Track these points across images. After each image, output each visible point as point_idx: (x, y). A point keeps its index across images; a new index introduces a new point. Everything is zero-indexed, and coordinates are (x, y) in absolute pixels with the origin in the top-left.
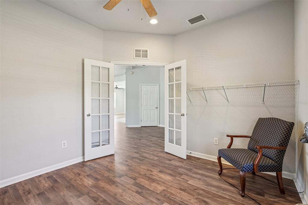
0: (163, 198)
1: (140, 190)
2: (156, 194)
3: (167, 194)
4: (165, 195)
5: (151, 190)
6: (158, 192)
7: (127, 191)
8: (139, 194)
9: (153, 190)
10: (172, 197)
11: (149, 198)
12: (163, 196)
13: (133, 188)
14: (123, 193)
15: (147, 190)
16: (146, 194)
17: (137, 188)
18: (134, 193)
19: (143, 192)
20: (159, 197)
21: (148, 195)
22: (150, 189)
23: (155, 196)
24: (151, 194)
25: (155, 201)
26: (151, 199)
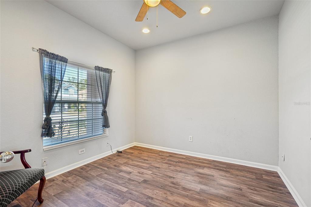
0: (125, 195)
1: (150, 201)
2: (132, 198)
3: (120, 199)
4: (123, 198)
5: (137, 202)
6: (129, 201)
7: (163, 199)
8: (150, 196)
9: (136, 203)
10: (117, 196)
11: (139, 194)
12: (125, 197)
13: (159, 203)
14: (166, 197)
15: (142, 202)
16: (142, 198)
17: (153, 203)
18: (155, 197)
19: (147, 199)
20: (130, 196)
21: (140, 196)
22: (138, 204)
23: (133, 196)
24: (137, 197)
25: (134, 192)
26: (137, 193)
